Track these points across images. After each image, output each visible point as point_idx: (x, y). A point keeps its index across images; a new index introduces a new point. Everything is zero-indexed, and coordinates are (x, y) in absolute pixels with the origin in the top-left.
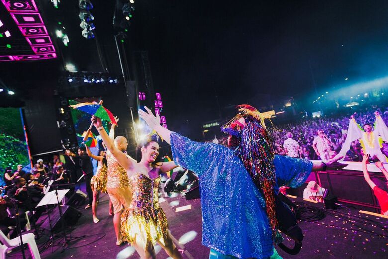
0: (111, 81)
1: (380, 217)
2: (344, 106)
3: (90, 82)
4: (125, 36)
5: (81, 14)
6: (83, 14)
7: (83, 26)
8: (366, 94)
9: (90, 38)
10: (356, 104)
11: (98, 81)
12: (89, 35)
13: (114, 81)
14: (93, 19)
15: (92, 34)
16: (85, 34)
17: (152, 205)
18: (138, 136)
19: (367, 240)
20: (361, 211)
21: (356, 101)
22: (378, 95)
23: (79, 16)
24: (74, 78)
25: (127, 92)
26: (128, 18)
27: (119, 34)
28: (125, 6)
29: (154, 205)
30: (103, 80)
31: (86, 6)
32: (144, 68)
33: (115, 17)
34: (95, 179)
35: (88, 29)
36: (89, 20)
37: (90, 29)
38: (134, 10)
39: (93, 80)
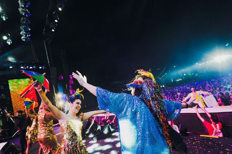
0: (40, 68)
1: (212, 138)
2: (175, 81)
3: (25, 68)
4: (51, 41)
5: (21, 26)
6: (23, 27)
7: (22, 34)
8: (185, 74)
9: (27, 41)
10: (181, 80)
11: (31, 68)
12: (26, 39)
13: (42, 68)
14: (30, 30)
15: (29, 38)
16: (24, 39)
17: (78, 143)
18: (58, 102)
19: (209, 152)
20: (201, 135)
21: (181, 78)
22: (191, 75)
23: (21, 27)
24: (14, 66)
25: (51, 74)
26: (53, 30)
27: (47, 40)
28: (52, 23)
29: (79, 143)
30: (34, 67)
31: (26, 22)
32: (63, 60)
33: (44, 30)
34: (29, 132)
35: (26, 36)
36: (27, 30)
37: (28, 36)
38: (57, 26)
39: (27, 67)
